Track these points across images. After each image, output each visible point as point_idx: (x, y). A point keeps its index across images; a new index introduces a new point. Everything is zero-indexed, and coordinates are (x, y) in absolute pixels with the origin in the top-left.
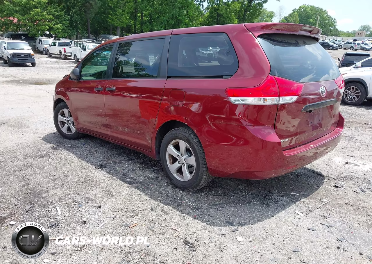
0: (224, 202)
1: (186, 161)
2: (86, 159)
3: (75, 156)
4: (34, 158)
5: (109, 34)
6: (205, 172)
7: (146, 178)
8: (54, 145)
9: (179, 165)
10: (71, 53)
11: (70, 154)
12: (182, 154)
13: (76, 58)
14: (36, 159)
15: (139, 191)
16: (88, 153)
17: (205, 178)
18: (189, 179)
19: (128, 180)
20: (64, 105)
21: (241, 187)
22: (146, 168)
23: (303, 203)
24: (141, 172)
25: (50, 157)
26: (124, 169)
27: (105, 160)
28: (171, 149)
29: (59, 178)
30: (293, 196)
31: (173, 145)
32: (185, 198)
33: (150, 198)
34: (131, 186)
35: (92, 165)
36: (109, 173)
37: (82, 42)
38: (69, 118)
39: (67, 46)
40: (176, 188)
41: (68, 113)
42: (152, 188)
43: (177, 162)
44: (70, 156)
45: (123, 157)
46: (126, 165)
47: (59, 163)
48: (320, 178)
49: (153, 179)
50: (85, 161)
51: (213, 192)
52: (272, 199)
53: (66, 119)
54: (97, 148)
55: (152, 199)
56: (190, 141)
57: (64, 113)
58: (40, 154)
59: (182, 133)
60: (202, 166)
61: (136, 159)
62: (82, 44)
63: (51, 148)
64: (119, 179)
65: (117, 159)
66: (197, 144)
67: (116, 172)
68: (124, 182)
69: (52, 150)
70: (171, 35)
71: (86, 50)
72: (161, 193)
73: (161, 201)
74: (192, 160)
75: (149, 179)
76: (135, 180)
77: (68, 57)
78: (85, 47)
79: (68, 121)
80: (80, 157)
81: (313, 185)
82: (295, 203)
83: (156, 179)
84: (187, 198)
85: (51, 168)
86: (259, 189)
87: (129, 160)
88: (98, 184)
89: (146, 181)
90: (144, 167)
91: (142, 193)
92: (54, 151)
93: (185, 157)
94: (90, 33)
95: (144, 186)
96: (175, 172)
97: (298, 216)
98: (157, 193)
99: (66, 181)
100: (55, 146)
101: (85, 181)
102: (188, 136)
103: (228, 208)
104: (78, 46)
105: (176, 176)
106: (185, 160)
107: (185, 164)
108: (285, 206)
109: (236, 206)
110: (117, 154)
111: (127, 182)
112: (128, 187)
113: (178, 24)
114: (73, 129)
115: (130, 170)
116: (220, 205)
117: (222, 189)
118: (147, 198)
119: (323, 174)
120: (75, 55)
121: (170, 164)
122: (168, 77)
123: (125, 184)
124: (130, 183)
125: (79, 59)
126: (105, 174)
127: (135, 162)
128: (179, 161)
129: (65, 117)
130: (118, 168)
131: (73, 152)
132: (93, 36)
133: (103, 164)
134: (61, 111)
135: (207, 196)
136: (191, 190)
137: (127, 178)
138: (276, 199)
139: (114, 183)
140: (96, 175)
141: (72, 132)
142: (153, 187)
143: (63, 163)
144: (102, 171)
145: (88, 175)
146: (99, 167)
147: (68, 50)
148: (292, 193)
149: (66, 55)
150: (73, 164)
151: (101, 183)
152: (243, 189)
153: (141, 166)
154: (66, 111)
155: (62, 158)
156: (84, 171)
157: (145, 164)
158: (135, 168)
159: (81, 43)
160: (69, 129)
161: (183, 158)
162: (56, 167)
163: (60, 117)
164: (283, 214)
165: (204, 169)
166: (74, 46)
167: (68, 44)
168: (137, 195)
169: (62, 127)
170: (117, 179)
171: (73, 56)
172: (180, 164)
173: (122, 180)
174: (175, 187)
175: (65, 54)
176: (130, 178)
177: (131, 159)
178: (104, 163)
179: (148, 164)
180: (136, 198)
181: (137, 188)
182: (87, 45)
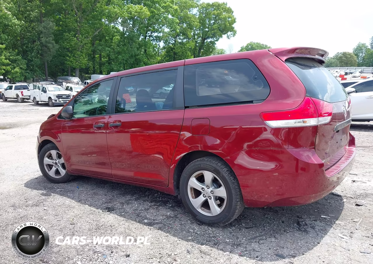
0: (260, 234)
1: (213, 194)
2: (87, 203)
3: (74, 201)
4: (24, 207)
5: (68, 75)
6: (239, 203)
7: (165, 217)
8: (43, 192)
9: (204, 199)
10: (30, 96)
11: (66, 199)
12: (207, 186)
13: (35, 101)
14: (28, 208)
15: (164, 232)
16: (87, 197)
17: (238, 210)
18: (219, 213)
19: (146, 221)
20: (52, 146)
21: (269, 216)
22: (159, 206)
23: (339, 226)
24: (156, 211)
25: (44, 204)
26: (135, 210)
27: (110, 202)
28: (193, 182)
29: (65, 227)
30: (325, 219)
31: (195, 177)
32: (218, 235)
33: (180, 239)
34: (152, 228)
35: (97, 208)
36: (121, 216)
37: (42, 84)
38: (58, 161)
39: (24, 89)
40: (203, 224)
41: (56, 155)
42: (177, 228)
43: (202, 195)
44: (68, 201)
45: (128, 197)
46: (135, 204)
47: (58, 211)
48: (338, 198)
49: (172, 217)
50: (87, 206)
51: (244, 225)
52: (306, 225)
53: (53, 161)
54: (94, 189)
55: (182, 239)
56: (219, 171)
57: (51, 155)
58: (30, 202)
59: (208, 164)
60: (236, 196)
61: (144, 197)
62: (42, 86)
63: (41, 194)
64: (136, 221)
65: (123, 199)
66: (227, 174)
67: (128, 214)
68: (143, 224)
69: (44, 197)
70: (184, 65)
71: (46, 92)
72: (189, 232)
73: (193, 241)
74: (222, 192)
75: (168, 217)
76: (154, 220)
77: (26, 100)
78: (45, 89)
79: (56, 163)
80: (80, 201)
81: (335, 206)
82: (332, 227)
83: (176, 217)
84: (220, 234)
85: (52, 218)
86: (287, 216)
87: (136, 200)
88: (114, 230)
89: (166, 220)
90: (157, 205)
91: (168, 234)
92: (46, 197)
93: (211, 189)
94: (47, 75)
95: (167, 226)
96: (200, 206)
97: (343, 240)
98: (184, 232)
99: (76, 229)
100: (45, 192)
101: (98, 228)
102: (215, 166)
103: (269, 240)
104: (36, 89)
105: (202, 211)
106: (212, 192)
107: (212, 197)
108: (325, 231)
109: (275, 236)
110: (120, 194)
111: (146, 224)
112: (149, 229)
113: (137, 63)
114: (63, 172)
115: (143, 210)
116: (260, 238)
117: (251, 220)
118: (176, 239)
119: (339, 194)
120: (34, 98)
121: (192, 198)
122: (186, 107)
123: (145, 226)
124: (150, 224)
125: (38, 101)
126: (116, 217)
127: (144, 201)
128: (204, 195)
129: (52, 159)
130: (128, 208)
131: (69, 197)
132: (50, 79)
133: (110, 207)
134: (49, 152)
135: (240, 230)
136: (222, 225)
137: (144, 220)
138: (311, 224)
139: (131, 226)
140: (107, 220)
141: (61, 175)
142: (177, 225)
143: (63, 210)
144: (112, 214)
145: (98, 220)
146: (107, 211)
147: (26, 93)
148: (322, 216)
149: (24, 99)
150: (74, 210)
151: (117, 228)
152: (271, 218)
153: (153, 204)
154: (54, 153)
155: (59, 204)
156: (91, 216)
157: (156, 201)
158: (147, 207)
159: (40, 85)
160: (57, 172)
161: (209, 190)
162: (56, 215)
163: (47, 160)
164: (327, 239)
165: (237, 201)
166: (33, 89)
167: (25, 87)
168: (164, 237)
169: (49, 171)
170: (132, 222)
171: (32, 98)
172: (205, 197)
173: (139, 222)
174: (200, 223)
175: (23, 97)
176: (146, 218)
177: (137, 198)
178: (110, 205)
179: (159, 201)
180: (164, 241)
181: (160, 229)
182: (47, 87)
